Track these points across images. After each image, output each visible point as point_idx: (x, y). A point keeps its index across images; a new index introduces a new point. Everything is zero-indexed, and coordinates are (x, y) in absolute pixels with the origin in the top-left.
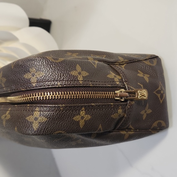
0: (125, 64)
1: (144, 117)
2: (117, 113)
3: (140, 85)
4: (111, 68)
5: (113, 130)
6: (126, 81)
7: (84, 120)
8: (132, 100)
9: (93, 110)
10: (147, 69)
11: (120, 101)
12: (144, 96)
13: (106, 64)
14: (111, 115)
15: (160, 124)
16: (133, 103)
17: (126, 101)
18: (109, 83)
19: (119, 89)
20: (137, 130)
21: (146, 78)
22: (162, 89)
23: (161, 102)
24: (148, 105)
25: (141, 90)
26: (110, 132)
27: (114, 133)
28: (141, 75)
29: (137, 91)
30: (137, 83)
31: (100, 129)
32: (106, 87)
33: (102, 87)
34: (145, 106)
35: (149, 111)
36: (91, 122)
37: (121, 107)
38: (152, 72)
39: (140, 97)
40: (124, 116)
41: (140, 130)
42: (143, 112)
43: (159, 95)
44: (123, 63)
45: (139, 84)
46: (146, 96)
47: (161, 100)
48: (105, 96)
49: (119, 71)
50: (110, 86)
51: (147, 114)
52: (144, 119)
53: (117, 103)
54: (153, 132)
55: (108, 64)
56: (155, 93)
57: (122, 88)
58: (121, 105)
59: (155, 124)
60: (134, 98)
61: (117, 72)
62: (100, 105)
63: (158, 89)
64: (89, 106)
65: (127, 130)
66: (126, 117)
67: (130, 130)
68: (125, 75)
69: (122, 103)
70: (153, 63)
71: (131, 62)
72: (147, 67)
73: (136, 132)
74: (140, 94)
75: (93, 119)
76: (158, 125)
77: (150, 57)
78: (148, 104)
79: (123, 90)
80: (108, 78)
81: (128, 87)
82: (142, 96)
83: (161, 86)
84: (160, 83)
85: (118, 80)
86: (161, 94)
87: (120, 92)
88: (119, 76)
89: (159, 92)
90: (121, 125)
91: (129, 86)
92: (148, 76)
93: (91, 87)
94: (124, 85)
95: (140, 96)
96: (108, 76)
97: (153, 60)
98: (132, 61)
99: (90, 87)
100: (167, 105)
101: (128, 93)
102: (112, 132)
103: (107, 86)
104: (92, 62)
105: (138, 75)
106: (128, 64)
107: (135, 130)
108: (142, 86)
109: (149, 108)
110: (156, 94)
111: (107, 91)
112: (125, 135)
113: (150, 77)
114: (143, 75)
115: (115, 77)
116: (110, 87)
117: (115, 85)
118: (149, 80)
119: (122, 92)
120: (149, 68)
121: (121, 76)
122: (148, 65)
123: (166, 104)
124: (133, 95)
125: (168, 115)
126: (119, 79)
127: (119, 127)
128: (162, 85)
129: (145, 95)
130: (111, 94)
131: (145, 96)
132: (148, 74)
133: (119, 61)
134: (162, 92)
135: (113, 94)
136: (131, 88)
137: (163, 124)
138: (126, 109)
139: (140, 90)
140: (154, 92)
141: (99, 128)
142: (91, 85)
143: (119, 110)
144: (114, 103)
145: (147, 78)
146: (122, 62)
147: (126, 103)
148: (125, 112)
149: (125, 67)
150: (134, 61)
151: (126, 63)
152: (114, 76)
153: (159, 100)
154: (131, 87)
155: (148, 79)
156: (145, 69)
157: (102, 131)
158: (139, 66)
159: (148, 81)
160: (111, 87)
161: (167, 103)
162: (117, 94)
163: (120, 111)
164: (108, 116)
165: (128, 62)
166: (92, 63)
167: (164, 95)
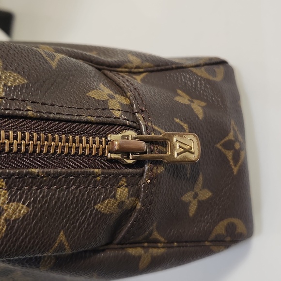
0: (144, 74)
1: (192, 209)
2: (114, 196)
3: (182, 124)
4: (103, 77)
5: (107, 244)
6: (142, 111)
7: (6, 220)
8: (156, 162)
9: (35, 188)
10: (201, 87)
11: (124, 165)
12: (189, 151)
13: (92, 66)
14: (95, 204)
15: (231, 228)
16: (161, 169)
17: (139, 163)
18: (91, 112)
19: (121, 131)
20: (173, 242)
21: (198, 108)
22: (237, 140)
23: (235, 170)
24: (201, 178)
25: (182, 136)
26: (96, 251)
27: (109, 254)
28: (183, 99)
29: (171, 136)
30: (173, 119)
31: (61, 244)
32: (80, 122)
33: (67, 121)
34: (195, 179)
35: (205, 195)
36: (28, 224)
37: (126, 182)
38: (212, 97)
39: (178, 154)
40: (134, 208)
41: (181, 244)
42: (187, 197)
43: (229, 154)
44: (141, 70)
45: (178, 121)
46: (197, 153)
47: (235, 166)
48: (77, 148)
49: (125, 85)
50: (93, 119)
51: (199, 202)
52: (191, 215)
53: (112, 171)
54: (214, 248)
55: (97, 68)
56: (220, 148)
57: (130, 127)
58: (126, 175)
59: (220, 229)
60: (162, 158)
61: (121, 87)
62: (60, 174)
63: (227, 139)
64: (21, 176)
65: (146, 244)
66: (140, 209)
67: (155, 245)
68: (139, 95)
69: (127, 170)
70: (214, 74)
71: (159, 68)
72: (201, 84)
73: (172, 250)
74: (180, 147)
75: (35, 215)
76: (226, 230)
77: (208, 62)
78: (201, 176)
79: (131, 133)
80: (89, 98)
81: (147, 127)
82: (186, 151)
83: (234, 130)
84: (233, 122)
85: (118, 106)
86: (236, 150)
87: (123, 137)
88: (123, 98)
89: (229, 145)
90: (128, 232)
91: (150, 124)
92: (203, 104)
93: (32, 119)
94: (137, 121)
95: (179, 152)
96: (92, 94)
97: (215, 68)
98: (163, 68)
99: (26, 118)
100: (248, 180)
101: (146, 142)
102: (103, 250)
103: (84, 118)
104: (46, 53)
105: (177, 99)
106: (153, 74)
107: (168, 245)
108: (185, 126)
109: (203, 187)
110: (223, 150)
111: (84, 134)
112: (140, 257)
113: (205, 106)
114: (189, 100)
115: (112, 97)
116: (91, 123)
117: (108, 119)
118: (205, 113)
119: (128, 139)
120: (205, 87)
121: (129, 98)
122: (202, 77)
123: (248, 177)
124: (161, 148)
125: (251, 205)
126: (121, 104)
127: (124, 237)
128: (236, 129)
129: (193, 150)
130: (94, 142)
131: (193, 153)
132: (202, 100)
133: (130, 65)
134: (237, 146)
135: (101, 143)
136: (154, 130)
137: (241, 227)
138: (139, 189)
139: (179, 135)
140: (218, 146)
141: (58, 242)
142: (30, 113)
143: (119, 190)
144: (103, 168)
145: (200, 108)
146: (137, 67)
147: (138, 170)
148: (138, 197)
149: (143, 80)
150: (167, 67)
151: (145, 70)
152: (109, 95)
153: (230, 166)
154: (156, 128)
155: (201, 111)
156: (195, 89)
157: (68, 251)
158: (181, 80)
159: (201, 116)
160: (98, 124)
161: (248, 174)
162: (112, 142)
163: (122, 192)
164: (87, 208)
165: (152, 69)
166: (44, 55)
167: (242, 153)
